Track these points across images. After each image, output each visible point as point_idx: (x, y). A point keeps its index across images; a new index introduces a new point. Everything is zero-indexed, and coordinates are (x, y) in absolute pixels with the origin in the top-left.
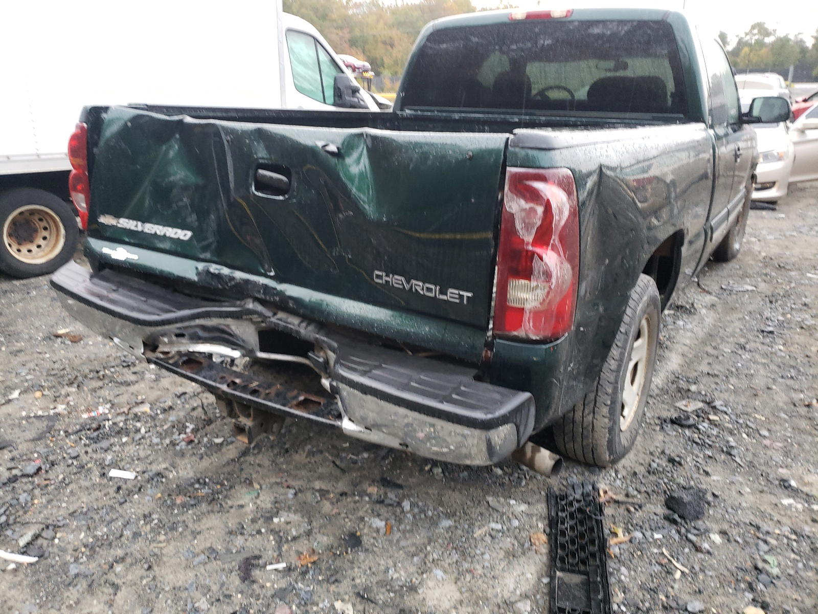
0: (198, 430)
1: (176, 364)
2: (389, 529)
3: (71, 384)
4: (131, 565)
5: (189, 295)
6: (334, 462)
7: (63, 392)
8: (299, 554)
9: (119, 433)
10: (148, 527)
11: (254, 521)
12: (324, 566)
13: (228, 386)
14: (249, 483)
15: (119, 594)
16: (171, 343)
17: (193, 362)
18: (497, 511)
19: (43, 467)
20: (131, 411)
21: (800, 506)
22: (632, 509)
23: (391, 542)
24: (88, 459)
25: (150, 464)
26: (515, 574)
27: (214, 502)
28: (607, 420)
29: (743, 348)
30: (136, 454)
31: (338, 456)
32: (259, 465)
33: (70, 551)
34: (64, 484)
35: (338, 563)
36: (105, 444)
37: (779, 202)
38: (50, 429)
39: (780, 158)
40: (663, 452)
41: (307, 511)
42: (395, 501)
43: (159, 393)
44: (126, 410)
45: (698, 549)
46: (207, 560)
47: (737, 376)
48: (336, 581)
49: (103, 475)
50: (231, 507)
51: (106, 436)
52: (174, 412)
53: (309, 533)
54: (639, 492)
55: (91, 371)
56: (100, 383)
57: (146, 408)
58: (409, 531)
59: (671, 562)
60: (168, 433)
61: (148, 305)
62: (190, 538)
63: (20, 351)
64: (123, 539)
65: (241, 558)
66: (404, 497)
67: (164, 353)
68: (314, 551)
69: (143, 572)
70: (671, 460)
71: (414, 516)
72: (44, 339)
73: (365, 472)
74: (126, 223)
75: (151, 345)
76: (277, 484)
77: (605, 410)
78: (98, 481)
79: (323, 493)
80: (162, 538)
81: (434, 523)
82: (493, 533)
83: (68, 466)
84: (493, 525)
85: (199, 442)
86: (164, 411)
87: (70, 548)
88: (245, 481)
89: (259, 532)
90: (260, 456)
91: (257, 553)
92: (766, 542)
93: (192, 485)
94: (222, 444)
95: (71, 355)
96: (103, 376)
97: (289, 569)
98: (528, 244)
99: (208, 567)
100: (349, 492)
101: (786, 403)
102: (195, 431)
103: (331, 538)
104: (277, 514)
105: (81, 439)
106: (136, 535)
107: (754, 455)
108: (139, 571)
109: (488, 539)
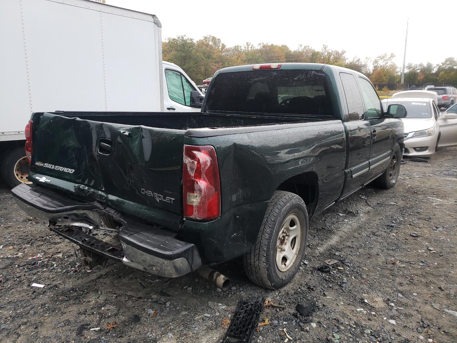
0: (81, 266)
1: (62, 231)
2: (155, 314)
3: (28, 243)
4: (29, 326)
5: (73, 199)
6: (141, 283)
7: (24, 247)
8: (108, 323)
9: (43, 266)
10: (42, 310)
11: (92, 309)
12: (118, 330)
13: (82, 242)
14: (97, 291)
15: (20, 338)
16: (62, 221)
17: (70, 230)
18: (211, 308)
19: (2, 281)
20: (53, 257)
21: (365, 312)
22: (278, 310)
23: (154, 320)
24: (24, 278)
25: (53, 281)
26: (208, 337)
27: (77, 299)
28: (265, 264)
29: (374, 234)
30: (48, 276)
31: (143, 280)
32: (104, 283)
33: (4, 319)
34: (10, 289)
35: (125, 329)
36: (35, 271)
37: (431, 158)
38: (11, 264)
39: (430, 134)
40: (307, 284)
41: (119, 305)
42: (163, 302)
43: (69, 248)
44: (50, 256)
45: (302, 330)
46: (64, 325)
47: (364, 248)
48: (121, 336)
49: (29, 285)
50: (84, 302)
51: (37, 268)
52: (73, 257)
53: (116, 315)
54: (286, 302)
55: (40, 237)
56: (42, 243)
57: (60, 255)
58: (164, 316)
59: (286, 335)
60: (66, 267)
61: (53, 203)
62: (60, 315)
63: (9, 227)
64: (29, 315)
65: (79, 325)
66: (169, 300)
67: (58, 226)
68: (116, 323)
69: (33, 329)
70: (309, 288)
71: (170, 309)
72: (23, 221)
73: (154, 288)
74: (47, 165)
75: (53, 222)
76: (110, 292)
77: (264, 259)
78: (26, 288)
79: (130, 297)
80: (47, 315)
81: (178, 312)
82: (205, 318)
83: (14, 281)
84: (206, 315)
85: (80, 272)
86: (69, 256)
87: (4, 317)
88: (95, 290)
89: (93, 314)
90: (106, 279)
91: (89, 322)
92: (338, 327)
93: (70, 291)
94: (90, 273)
95: (33, 229)
96: (45, 239)
97: (100, 330)
98: (192, 177)
99: (64, 328)
100: (143, 297)
101: (382, 262)
102: (79, 266)
103: (126, 317)
104: (104, 306)
105: (24, 269)
106: (35, 313)
107: (354, 287)
108: (31, 329)
109: (201, 321)
